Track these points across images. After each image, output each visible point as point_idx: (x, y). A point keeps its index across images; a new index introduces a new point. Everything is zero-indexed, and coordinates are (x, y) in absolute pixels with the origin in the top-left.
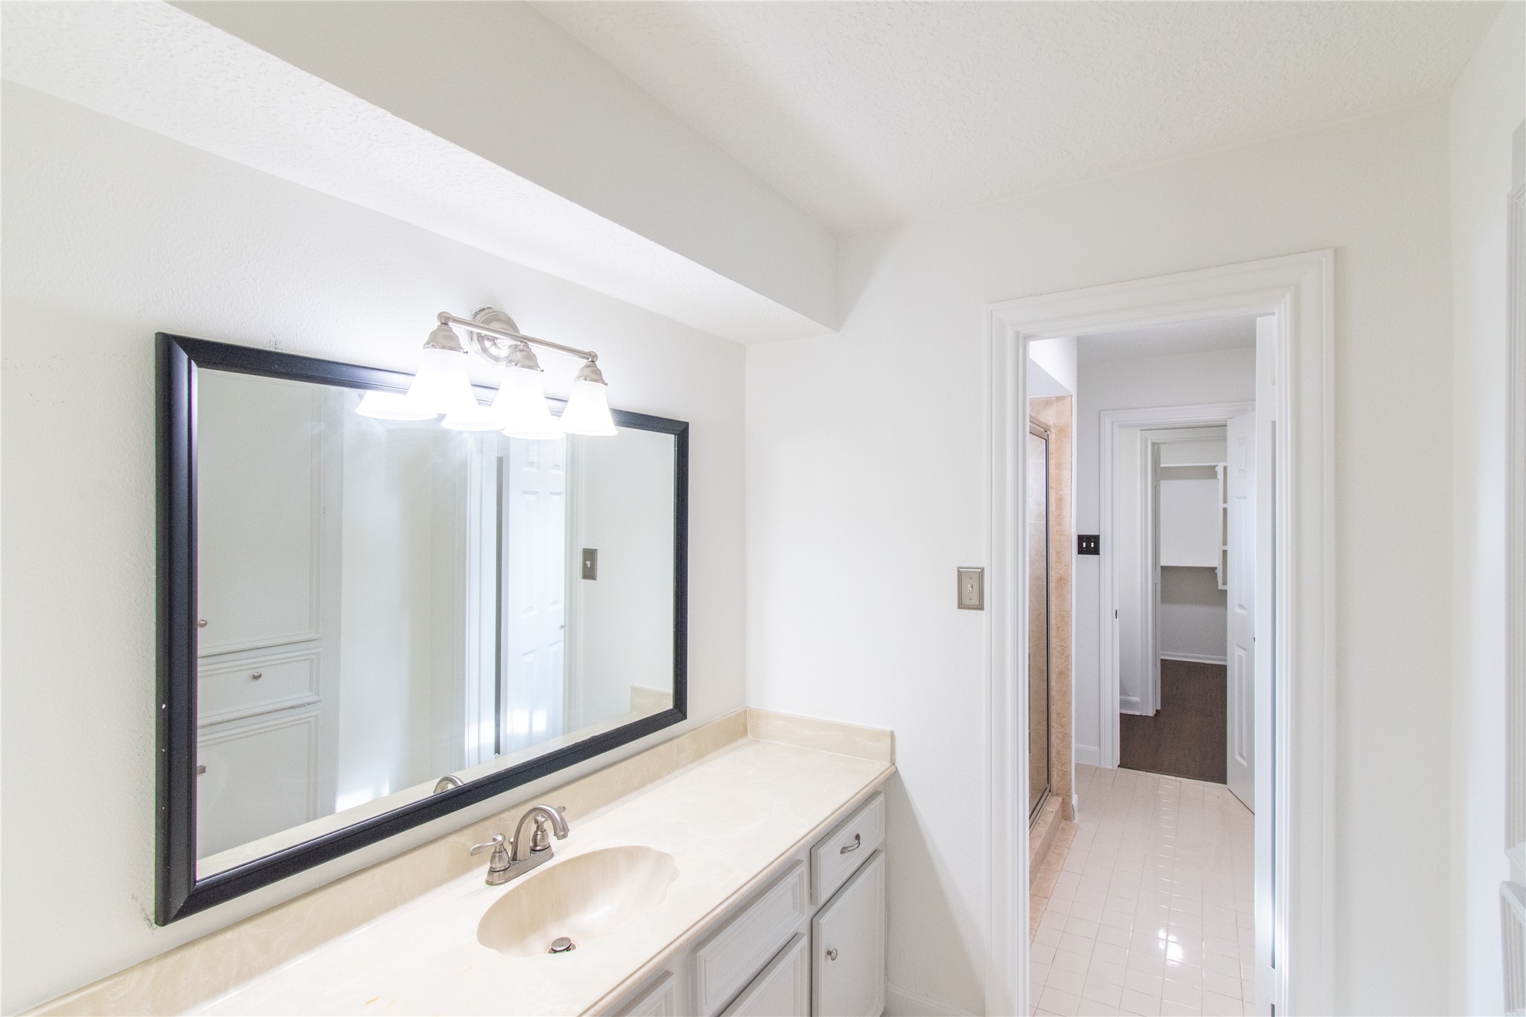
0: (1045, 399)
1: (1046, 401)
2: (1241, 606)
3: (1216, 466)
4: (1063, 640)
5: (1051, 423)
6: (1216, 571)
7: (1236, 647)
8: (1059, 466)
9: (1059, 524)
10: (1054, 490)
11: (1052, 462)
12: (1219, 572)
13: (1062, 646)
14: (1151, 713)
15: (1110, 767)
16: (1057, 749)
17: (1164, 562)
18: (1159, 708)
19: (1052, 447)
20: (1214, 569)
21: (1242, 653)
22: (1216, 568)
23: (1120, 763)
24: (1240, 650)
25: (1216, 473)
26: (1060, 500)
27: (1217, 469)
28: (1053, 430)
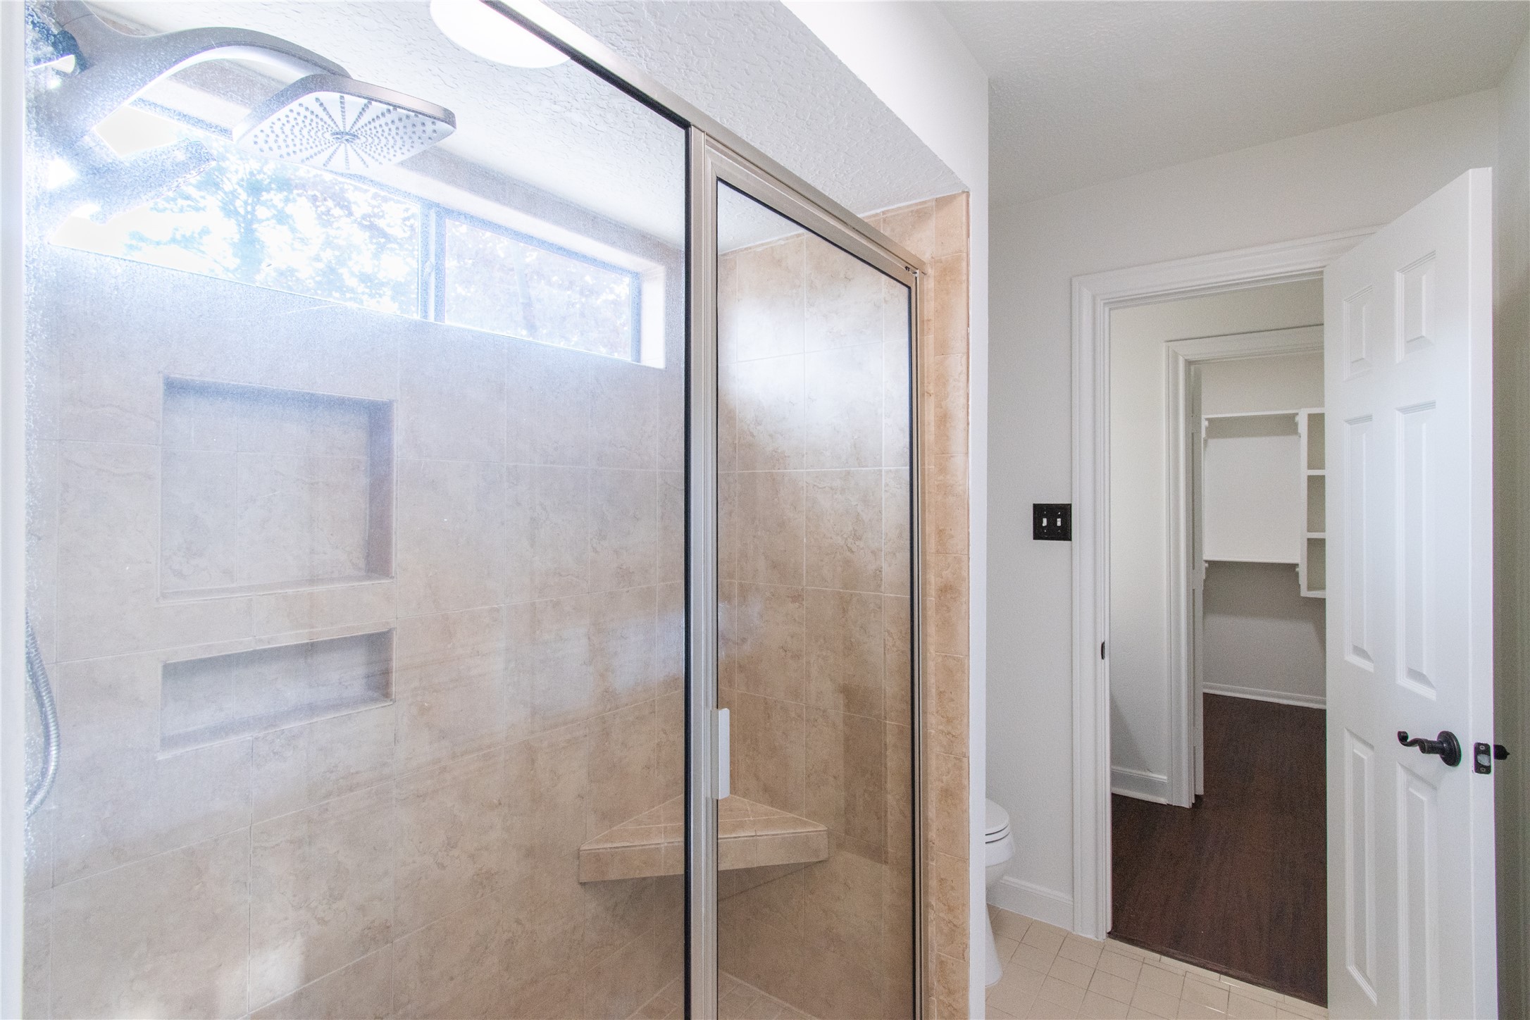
0: (915, 208)
1: (917, 211)
2: (1359, 651)
3: (1297, 414)
4: (949, 721)
5: (926, 257)
6: (1297, 570)
7: (1347, 734)
8: (943, 348)
9: (943, 470)
10: (933, 398)
11: (929, 342)
12: (1303, 571)
13: (949, 733)
14: (1186, 802)
15: (1091, 936)
16: (939, 956)
17: (1211, 552)
18: (1201, 791)
19: (928, 308)
20: (1294, 566)
21: (1360, 750)
22: (1298, 565)
23: (1113, 928)
24: (1359, 745)
25: (1296, 425)
26: (944, 419)
27: (1297, 419)
28: (930, 271)
